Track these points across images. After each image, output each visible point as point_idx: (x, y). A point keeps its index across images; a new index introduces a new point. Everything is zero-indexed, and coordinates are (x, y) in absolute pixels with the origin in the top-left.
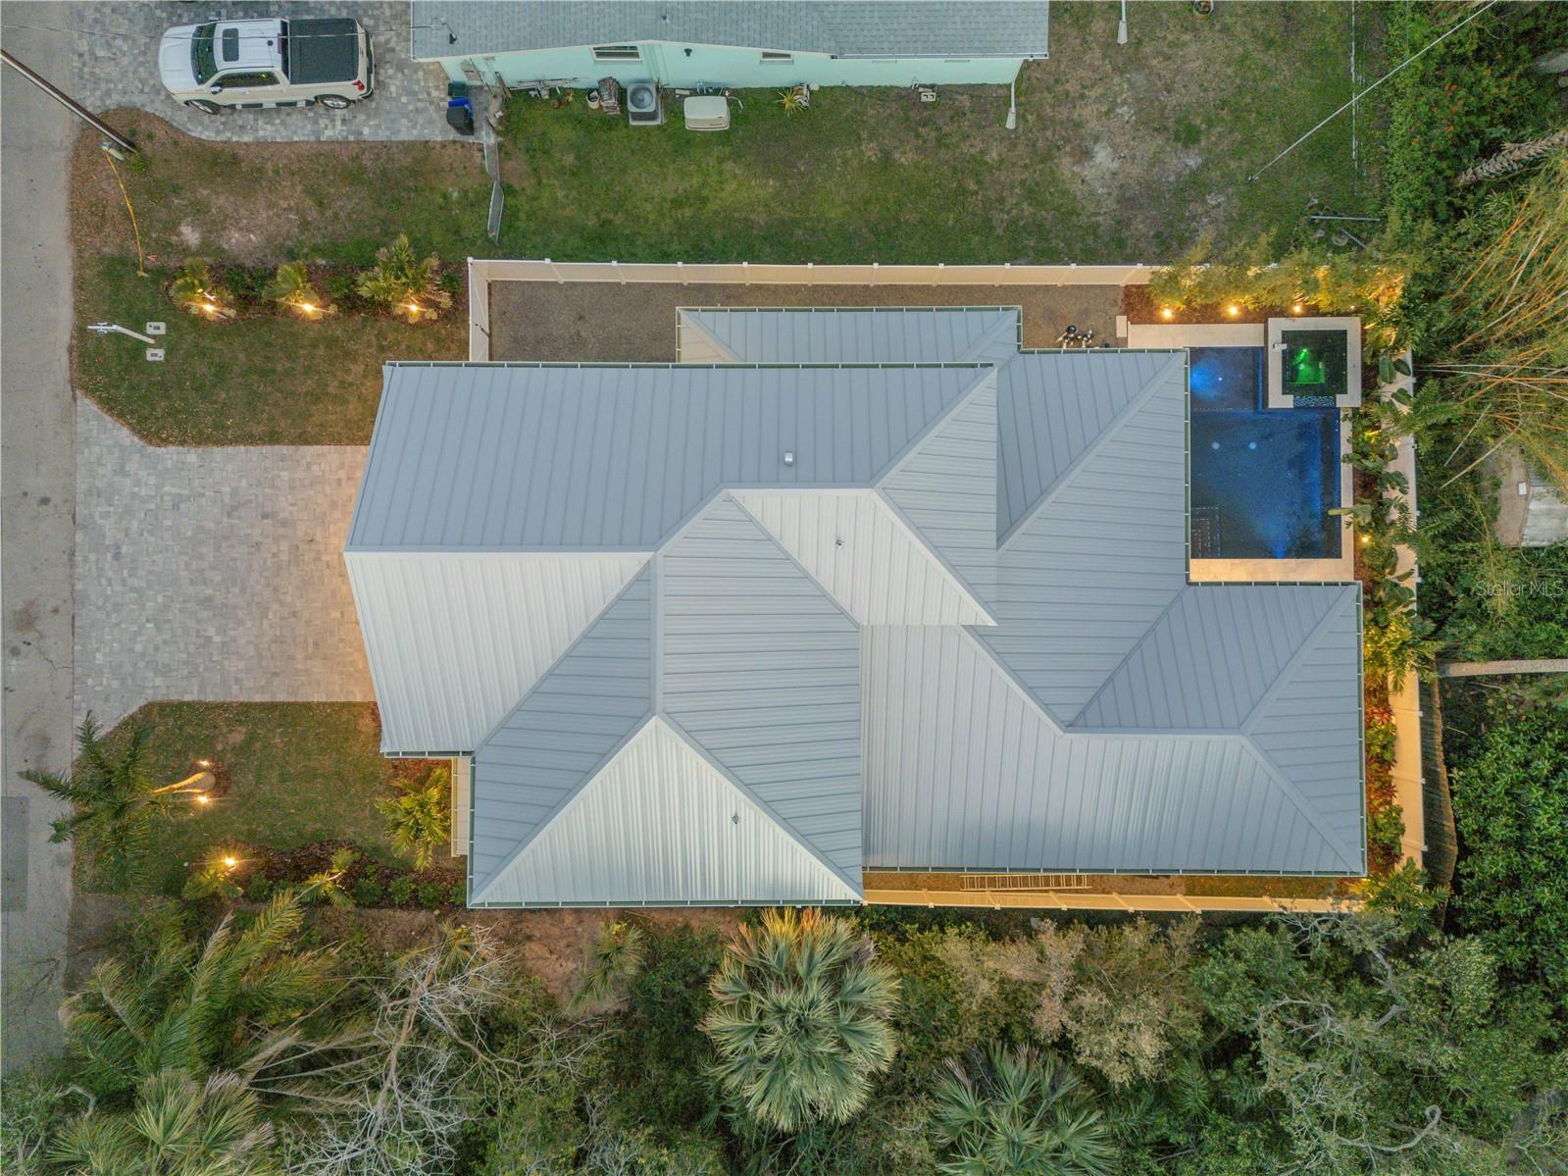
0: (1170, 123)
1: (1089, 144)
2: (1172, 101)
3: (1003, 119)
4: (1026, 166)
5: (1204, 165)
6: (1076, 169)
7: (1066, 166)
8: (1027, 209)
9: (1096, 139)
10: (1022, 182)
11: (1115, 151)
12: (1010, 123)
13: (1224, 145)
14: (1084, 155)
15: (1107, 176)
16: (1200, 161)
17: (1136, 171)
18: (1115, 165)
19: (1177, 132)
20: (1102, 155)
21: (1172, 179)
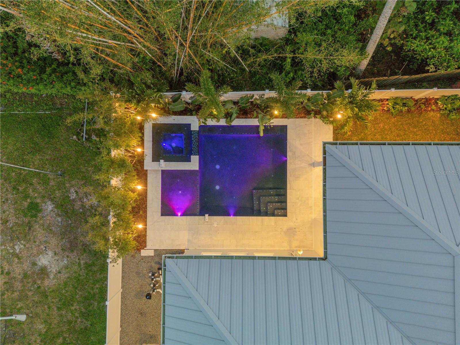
0: (27, 220)
1: (37, 269)
2: (12, 220)
3: (19, 323)
4: (49, 308)
5: (52, 200)
6: (52, 276)
7: (49, 283)
8: (75, 306)
9: (34, 264)
10: (59, 309)
11: (41, 253)
12: (22, 318)
13: (40, 189)
14: (43, 272)
15: (57, 258)
16: (49, 203)
17: (54, 241)
18: (51, 253)
19: (32, 216)
20: (44, 261)
21: (59, 219)
